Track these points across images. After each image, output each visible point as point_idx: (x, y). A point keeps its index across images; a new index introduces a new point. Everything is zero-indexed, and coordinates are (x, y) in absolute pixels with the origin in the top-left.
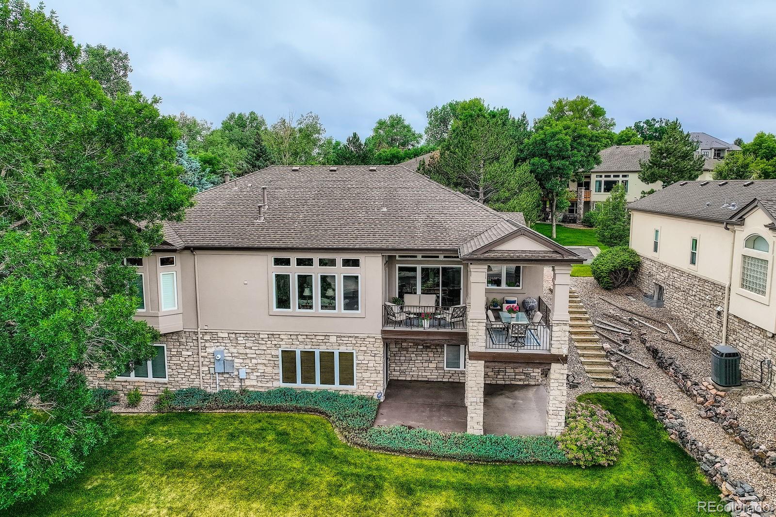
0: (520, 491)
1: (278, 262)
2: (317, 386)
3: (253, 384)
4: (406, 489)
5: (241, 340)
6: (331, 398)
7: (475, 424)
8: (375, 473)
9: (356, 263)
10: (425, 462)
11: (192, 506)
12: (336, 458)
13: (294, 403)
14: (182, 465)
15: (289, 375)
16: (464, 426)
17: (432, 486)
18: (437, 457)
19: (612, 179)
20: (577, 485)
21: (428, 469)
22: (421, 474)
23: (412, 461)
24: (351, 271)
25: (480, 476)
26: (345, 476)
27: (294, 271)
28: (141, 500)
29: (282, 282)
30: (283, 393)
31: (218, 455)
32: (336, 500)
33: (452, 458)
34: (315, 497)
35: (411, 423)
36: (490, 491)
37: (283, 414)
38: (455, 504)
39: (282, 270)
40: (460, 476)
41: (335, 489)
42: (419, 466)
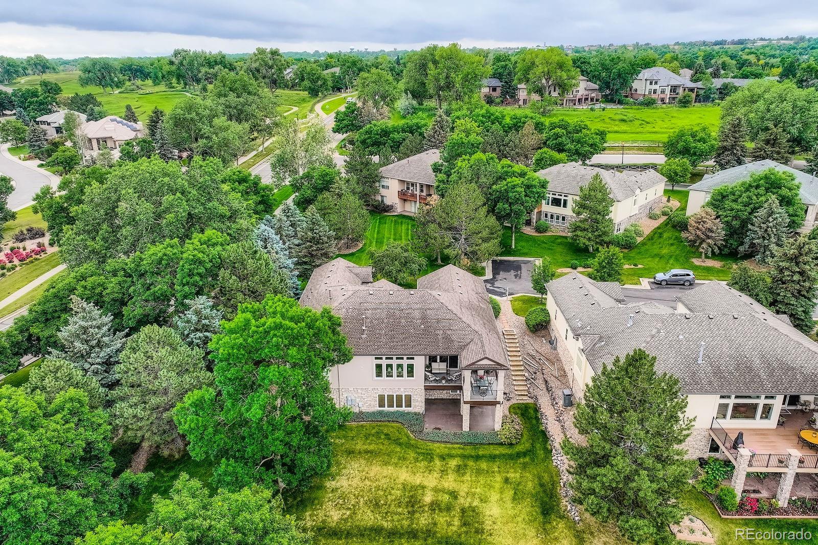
0: (483, 456)
1: (376, 358)
2: (395, 409)
3: (365, 409)
4: (442, 458)
5: (359, 391)
6: (403, 414)
7: (466, 427)
8: (430, 452)
9: (413, 358)
10: (448, 446)
11: (366, 469)
12: (412, 446)
13: (387, 419)
14: (353, 452)
15: (381, 404)
16: (461, 426)
17: (451, 456)
18: (452, 444)
19: (557, 197)
20: (504, 452)
21: (449, 448)
22: (446, 451)
23: (443, 445)
24: (411, 362)
25: (469, 451)
26: (419, 454)
27: (384, 362)
28: (345, 468)
29: (379, 367)
30: (380, 413)
31: (365, 447)
32: (418, 464)
33: (457, 443)
34: (410, 463)
35: (439, 426)
36: (472, 457)
37: (383, 424)
38: (460, 463)
39: (379, 362)
40: (461, 451)
41: (416, 460)
42: (445, 448)
